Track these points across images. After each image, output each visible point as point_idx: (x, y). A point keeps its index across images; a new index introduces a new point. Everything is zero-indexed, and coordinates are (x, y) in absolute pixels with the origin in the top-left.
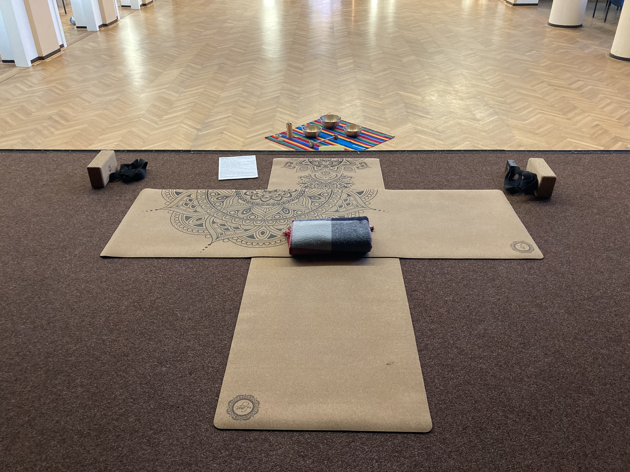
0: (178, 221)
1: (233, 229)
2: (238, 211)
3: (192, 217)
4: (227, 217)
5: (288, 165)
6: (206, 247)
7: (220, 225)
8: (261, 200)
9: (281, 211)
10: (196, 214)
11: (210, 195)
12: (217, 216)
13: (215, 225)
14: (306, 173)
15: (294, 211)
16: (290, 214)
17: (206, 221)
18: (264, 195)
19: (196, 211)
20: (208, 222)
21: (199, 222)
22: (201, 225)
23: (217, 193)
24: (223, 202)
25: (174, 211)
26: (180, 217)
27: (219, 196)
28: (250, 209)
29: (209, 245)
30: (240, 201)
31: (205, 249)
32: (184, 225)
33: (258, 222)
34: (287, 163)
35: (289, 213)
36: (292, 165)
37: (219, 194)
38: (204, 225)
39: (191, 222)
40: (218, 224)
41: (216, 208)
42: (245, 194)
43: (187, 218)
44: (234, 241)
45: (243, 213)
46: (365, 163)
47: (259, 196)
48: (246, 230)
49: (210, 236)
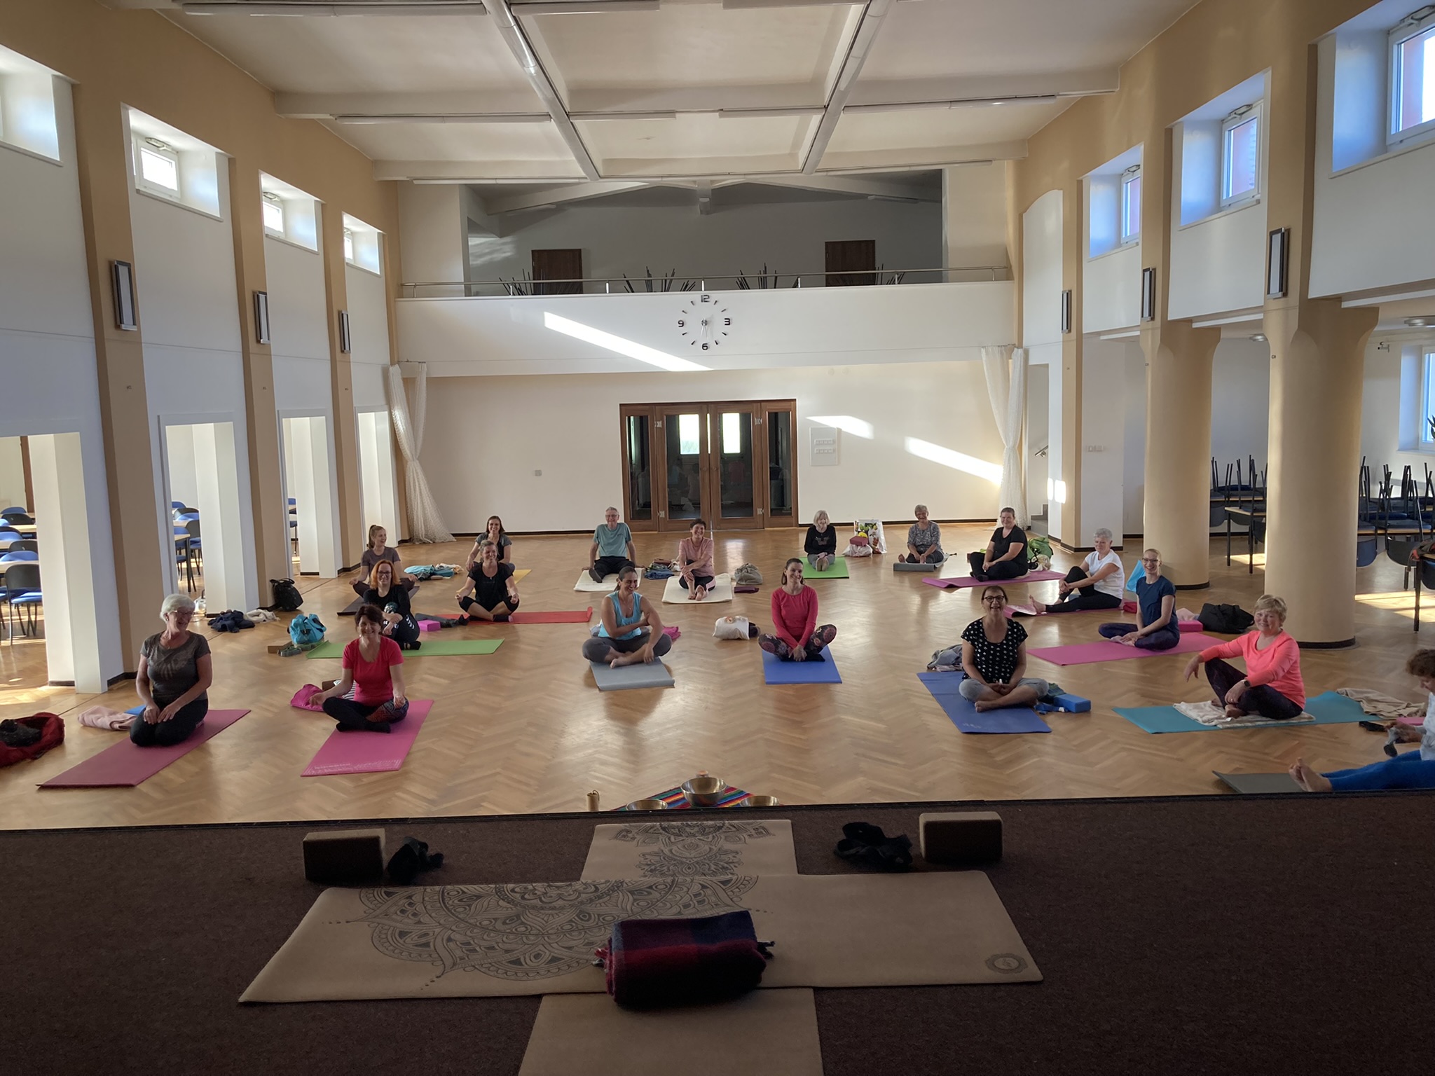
0: (385, 940)
1: (483, 949)
2: (496, 919)
3: (411, 932)
4: (475, 931)
5: (622, 835)
6: (433, 981)
7: (461, 943)
8: (541, 901)
9: (576, 918)
10: (420, 926)
11: (448, 894)
12: (456, 929)
13: (451, 945)
14: (654, 848)
15: (599, 915)
16: (592, 921)
17: (436, 938)
18: (546, 893)
19: (419, 922)
20: (439, 941)
21: (423, 940)
22: (427, 945)
23: (462, 890)
24: (470, 906)
25: (379, 924)
26: (389, 933)
27: (465, 896)
28: (518, 917)
29: (437, 977)
30: (501, 902)
31: (429, 983)
32: (395, 945)
33: (532, 938)
34: (621, 831)
35: (588, 920)
36: (630, 835)
37: (464, 892)
38: (432, 944)
39: (408, 940)
40: (458, 943)
41: (457, 917)
42: (513, 891)
43: (402, 934)
44: (483, 970)
45: (504, 923)
46: (764, 828)
47: (538, 893)
48: (507, 951)
49: (441, 962)
